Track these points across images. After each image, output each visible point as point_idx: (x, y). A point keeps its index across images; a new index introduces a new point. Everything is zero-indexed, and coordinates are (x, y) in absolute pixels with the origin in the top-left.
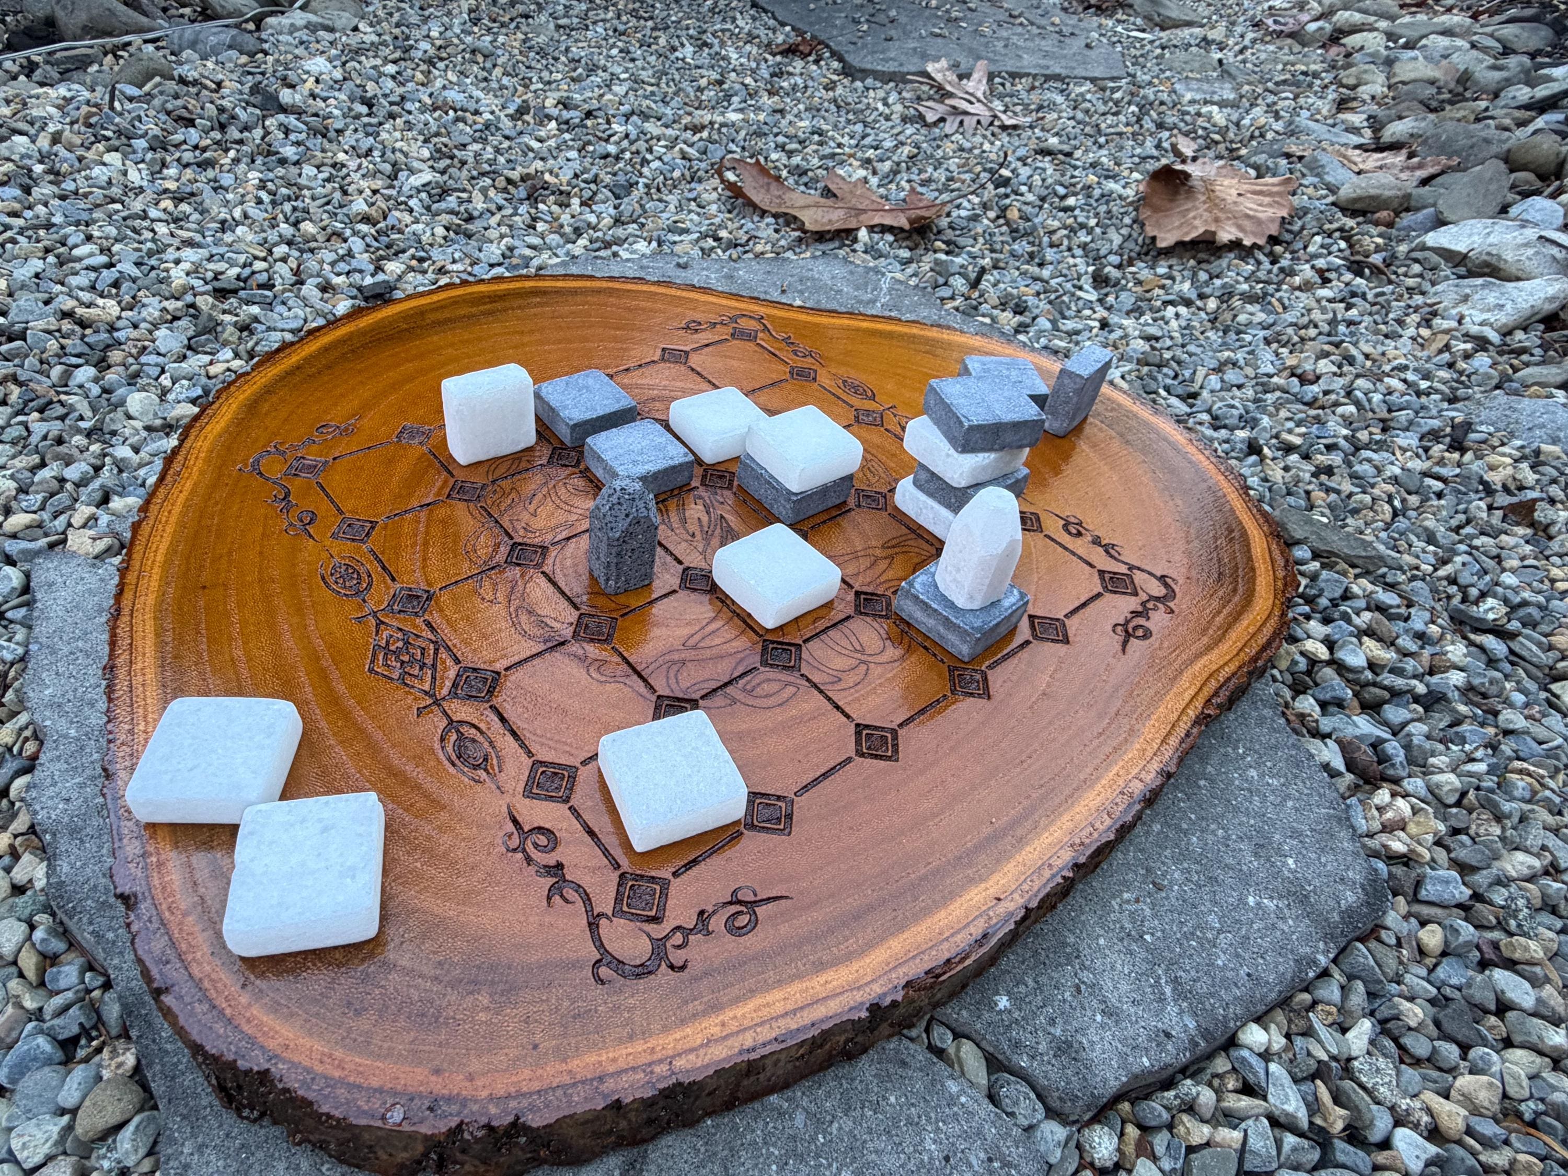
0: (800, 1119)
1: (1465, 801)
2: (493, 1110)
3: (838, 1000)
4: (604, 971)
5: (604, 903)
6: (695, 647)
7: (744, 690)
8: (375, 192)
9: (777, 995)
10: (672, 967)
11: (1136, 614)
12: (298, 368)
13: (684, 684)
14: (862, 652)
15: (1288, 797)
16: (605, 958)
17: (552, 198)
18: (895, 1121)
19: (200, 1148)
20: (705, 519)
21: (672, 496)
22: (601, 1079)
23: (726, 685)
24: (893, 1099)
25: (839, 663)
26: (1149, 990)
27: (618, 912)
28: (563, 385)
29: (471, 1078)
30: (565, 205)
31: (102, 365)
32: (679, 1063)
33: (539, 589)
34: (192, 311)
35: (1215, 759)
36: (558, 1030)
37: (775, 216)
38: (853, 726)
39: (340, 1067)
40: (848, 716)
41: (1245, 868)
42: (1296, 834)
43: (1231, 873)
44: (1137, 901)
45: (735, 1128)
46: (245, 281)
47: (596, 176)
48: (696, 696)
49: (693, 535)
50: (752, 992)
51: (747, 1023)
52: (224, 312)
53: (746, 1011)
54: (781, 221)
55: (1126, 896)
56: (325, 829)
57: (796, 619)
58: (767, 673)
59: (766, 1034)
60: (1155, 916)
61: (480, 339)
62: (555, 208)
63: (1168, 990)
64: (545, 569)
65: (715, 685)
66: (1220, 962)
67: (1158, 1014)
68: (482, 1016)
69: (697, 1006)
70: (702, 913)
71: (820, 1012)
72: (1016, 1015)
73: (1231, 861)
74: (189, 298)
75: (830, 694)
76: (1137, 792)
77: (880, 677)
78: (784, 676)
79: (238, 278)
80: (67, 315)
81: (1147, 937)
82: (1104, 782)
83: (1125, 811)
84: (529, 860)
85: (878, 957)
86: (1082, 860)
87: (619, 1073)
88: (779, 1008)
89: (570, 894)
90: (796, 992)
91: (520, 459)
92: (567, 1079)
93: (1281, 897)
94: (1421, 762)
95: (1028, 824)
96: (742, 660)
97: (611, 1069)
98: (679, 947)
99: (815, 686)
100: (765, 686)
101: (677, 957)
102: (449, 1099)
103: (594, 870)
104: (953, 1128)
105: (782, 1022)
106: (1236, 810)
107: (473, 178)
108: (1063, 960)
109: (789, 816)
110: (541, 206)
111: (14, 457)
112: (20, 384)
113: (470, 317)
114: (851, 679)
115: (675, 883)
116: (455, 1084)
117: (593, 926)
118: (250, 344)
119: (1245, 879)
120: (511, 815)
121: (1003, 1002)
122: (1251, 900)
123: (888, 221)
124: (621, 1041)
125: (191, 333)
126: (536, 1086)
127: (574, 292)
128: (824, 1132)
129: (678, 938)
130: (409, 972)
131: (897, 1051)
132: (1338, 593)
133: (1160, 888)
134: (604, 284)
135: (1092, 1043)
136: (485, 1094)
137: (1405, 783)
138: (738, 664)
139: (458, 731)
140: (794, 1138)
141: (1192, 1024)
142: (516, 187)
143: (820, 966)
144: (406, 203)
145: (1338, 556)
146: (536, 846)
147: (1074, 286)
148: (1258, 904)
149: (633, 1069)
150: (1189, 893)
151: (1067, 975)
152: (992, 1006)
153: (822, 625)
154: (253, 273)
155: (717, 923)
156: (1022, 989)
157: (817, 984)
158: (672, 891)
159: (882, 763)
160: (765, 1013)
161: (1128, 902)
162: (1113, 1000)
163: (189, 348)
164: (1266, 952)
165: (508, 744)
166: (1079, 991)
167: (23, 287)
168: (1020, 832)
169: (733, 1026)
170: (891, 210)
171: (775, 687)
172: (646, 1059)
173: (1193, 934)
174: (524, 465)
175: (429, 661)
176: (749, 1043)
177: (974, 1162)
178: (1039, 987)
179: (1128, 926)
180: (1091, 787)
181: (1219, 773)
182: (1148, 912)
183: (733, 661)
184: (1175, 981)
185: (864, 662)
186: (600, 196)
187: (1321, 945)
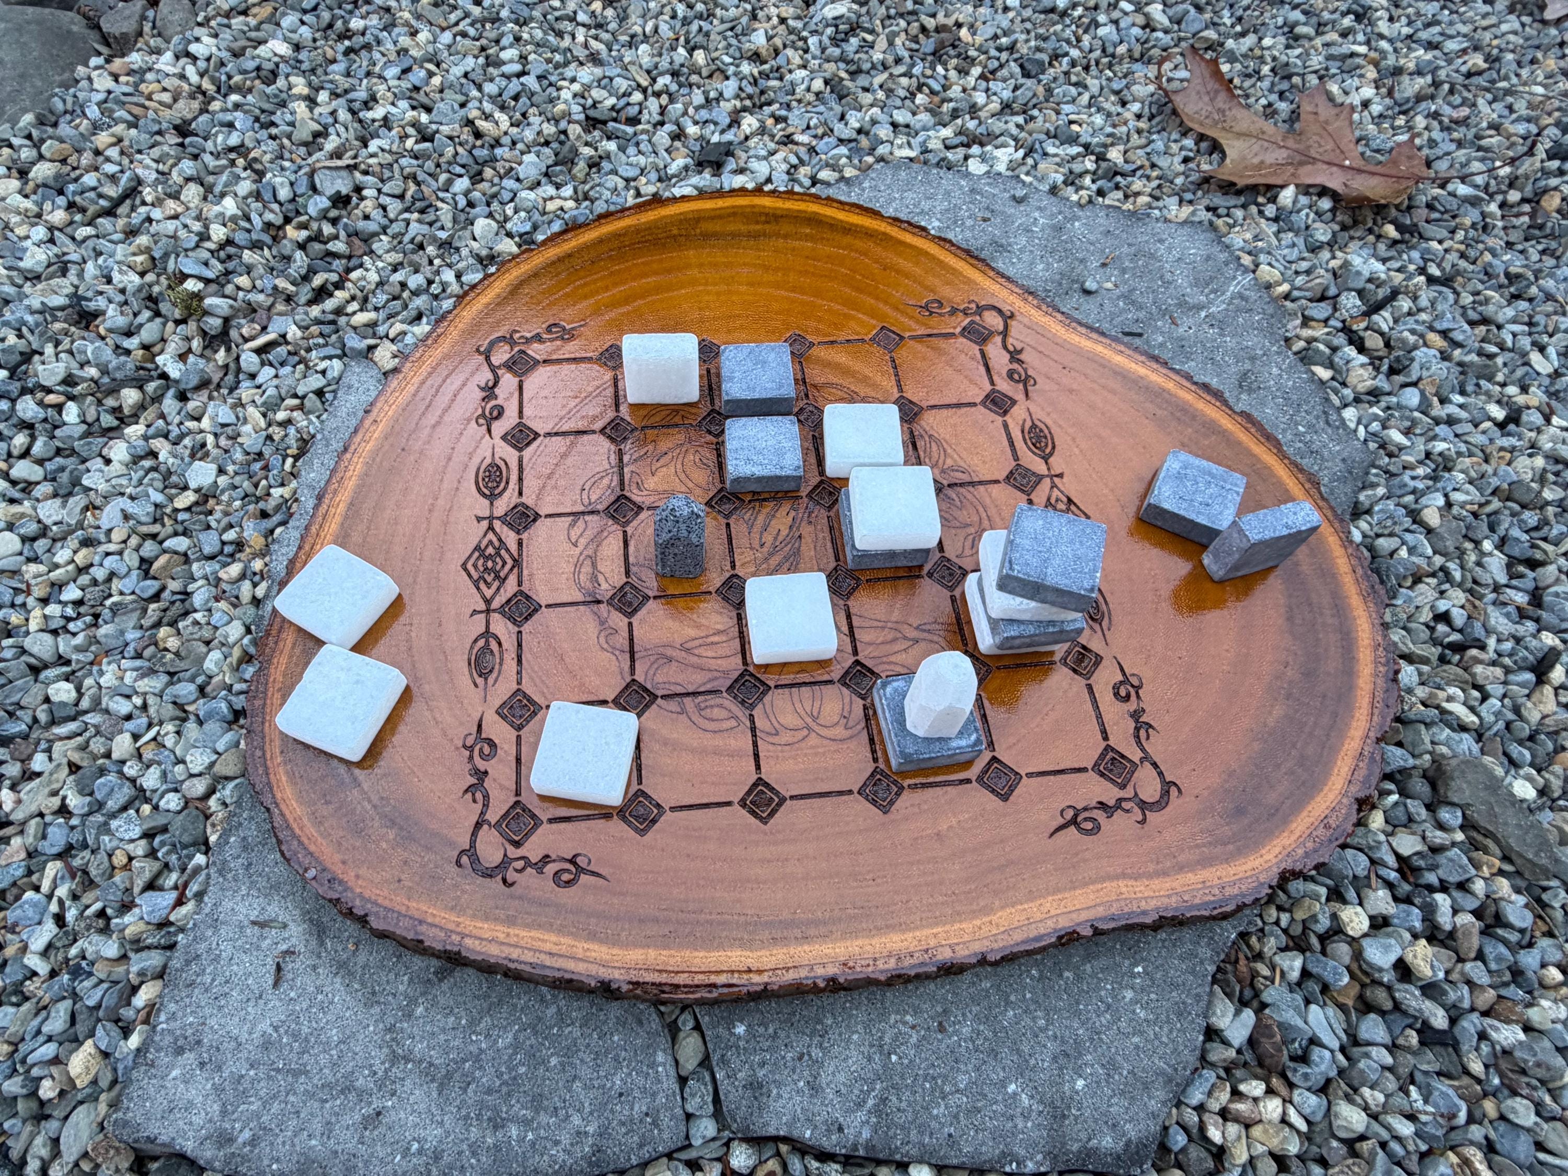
0: (552, 1010)
1: (1358, 1145)
2: (358, 902)
3: (585, 965)
4: (465, 860)
5: (493, 816)
6: (688, 650)
7: (698, 706)
8: (783, 21)
9: (553, 938)
10: (504, 881)
11: (1102, 805)
12: (570, 256)
13: (659, 678)
14: (815, 719)
15: (1141, 1033)
16: (471, 852)
17: (954, 61)
18: (607, 1052)
19: (252, 818)
20: (784, 532)
21: (774, 498)
22: (421, 922)
23: (688, 694)
24: (616, 1038)
25: (790, 719)
26: (856, 1092)
27: (498, 825)
28: (746, 352)
29: (357, 877)
30: (963, 72)
31: (477, 178)
32: (468, 942)
33: (612, 546)
34: (562, 137)
35: (1103, 962)
36: (417, 879)
37: (1201, 138)
38: (756, 777)
39: (301, 829)
40: (758, 767)
41: (1032, 1062)
42: (1111, 1066)
43: (1015, 1058)
44: (913, 1027)
45: (510, 990)
46: (618, 112)
47: (1015, 42)
48: (659, 693)
49: (762, 545)
50: (540, 927)
51: (522, 943)
52: (587, 144)
53: (525, 935)
54: (1204, 145)
55: (908, 1018)
56: (357, 682)
57: (785, 664)
58: (727, 701)
59: (529, 957)
60: (916, 1046)
61: (728, 265)
62: (953, 74)
63: (871, 1102)
64: (629, 530)
65: (679, 690)
66: (935, 1112)
67: (849, 1111)
68: (384, 845)
69: (502, 914)
70: (547, 856)
71: (571, 965)
72: (741, 1043)
73: (1026, 1049)
74: (563, 124)
75: (760, 742)
76: (940, 957)
77: (812, 747)
78: (737, 709)
79: (613, 108)
80: (470, 123)
81: (894, 1058)
82: (918, 933)
83: (914, 966)
84: (471, 758)
85: (635, 956)
86: (842, 980)
87: (432, 925)
88: (548, 947)
89: (479, 796)
90: (565, 943)
91: (677, 411)
92: (403, 910)
93: (1041, 1102)
94: (1356, 1083)
95: (823, 930)
96: (716, 678)
97: (430, 920)
98: (517, 871)
99: (753, 729)
100: (716, 710)
101: (511, 875)
102: (341, 882)
103: (502, 787)
104: (641, 1081)
105: (543, 957)
106: (1078, 1013)
107: (889, 17)
108: (808, 1031)
109: (654, 821)
110: (940, 69)
111: (388, 252)
112: (418, 184)
113: (734, 235)
114: (786, 737)
115: (545, 828)
116: (349, 877)
117: (478, 825)
118: (587, 187)
119: (1023, 1070)
120: (480, 721)
121: (740, 1029)
122: (1012, 1088)
123: (1335, 182)
124: (446, 908)
125: (550, 162)
126: (386, 903)
127: (848, 230)
128: (560, 1028)
129: (520, 864)
130: (363, 792)
131: (642, 1012)
132: (1454, 878)
133: (941, 1029)
134: (883, 227)
135: (779, 1096)
136: (358, 890)
137: (1296, 1092)
138: (710, 680)
139: (487, 641)
140: (540, 1019)
141: (866, 1134)
142: (928, 37)
143: (592, 936)
144: (805, 40)
145: (1497, 841)
146: (481, 750)
147: (1534, 344)
148: (1015, 1094)
149: (441, 928)
150: (963, 1050)
151: (800, 1043)
152: (730, 1026)
153: (805, 677)
154: (628, 104)
155: (551, 868)
156: (761, 1030)
157: (581, 947)
158: (540, 831)
159: (753, 820)
160: (537, 944)
161: (905, 1023)
162: (824, 1079)
163: (546, 175)
164: (983, 1130)
165: (510, 665)
166: (800, 1058)
167: (451, 86)
168: (812, 932)
169: (513, 940)
170: (1350, 168)
171: (724, 714)
172: (451, 926)
173: (934, 1078)
174: (678, 420)
175: (502, 574)
176: (514, 956)
177: (636, 1108)
178: (775, 1036)
179: (887, 1039)
180: (904, 932)
181: (1094, 975)
182: (914, 1040)
183: (709, 675)
184: (884, 1101)
185: (809, 729)
186: (1004, 72)
187: (1039, 1157)
